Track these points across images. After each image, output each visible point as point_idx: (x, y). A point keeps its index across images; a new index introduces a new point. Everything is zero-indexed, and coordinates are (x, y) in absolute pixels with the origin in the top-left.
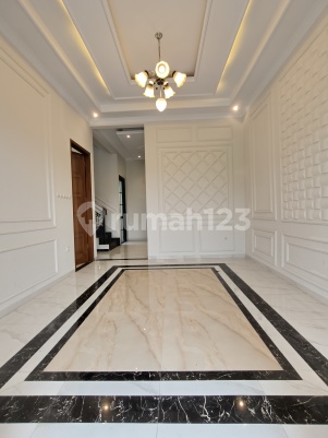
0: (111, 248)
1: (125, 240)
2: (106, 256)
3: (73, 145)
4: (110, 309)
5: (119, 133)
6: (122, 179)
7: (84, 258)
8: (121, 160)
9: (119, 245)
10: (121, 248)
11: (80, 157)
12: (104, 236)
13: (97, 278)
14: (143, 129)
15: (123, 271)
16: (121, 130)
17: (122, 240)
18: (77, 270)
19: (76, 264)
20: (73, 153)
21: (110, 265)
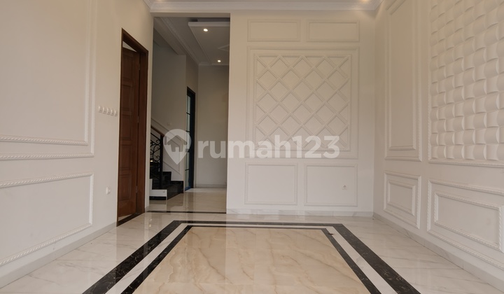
0: (170, 195)
1: (191, 185)
2: (162, 207)
3: (126, 37)
4: (172, 278)
5: (191, 24)
6: (191, 94)
7: (129, 208)
8: (192, 65)
9: (181, 191)
10: (185, 197)
11: (133, 55)
12: (161, 178)
13: (147, 238)
14: (228, 19)
15: (188, 228)
16: (195, 20)
17: (186, 185)
18: (119, 223)
19: (119, 215)
20: (124, 50)
21: (166, 221)
